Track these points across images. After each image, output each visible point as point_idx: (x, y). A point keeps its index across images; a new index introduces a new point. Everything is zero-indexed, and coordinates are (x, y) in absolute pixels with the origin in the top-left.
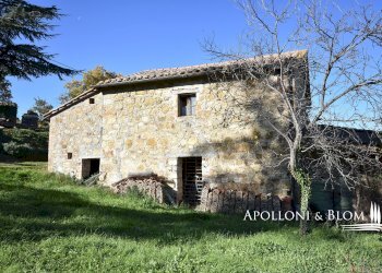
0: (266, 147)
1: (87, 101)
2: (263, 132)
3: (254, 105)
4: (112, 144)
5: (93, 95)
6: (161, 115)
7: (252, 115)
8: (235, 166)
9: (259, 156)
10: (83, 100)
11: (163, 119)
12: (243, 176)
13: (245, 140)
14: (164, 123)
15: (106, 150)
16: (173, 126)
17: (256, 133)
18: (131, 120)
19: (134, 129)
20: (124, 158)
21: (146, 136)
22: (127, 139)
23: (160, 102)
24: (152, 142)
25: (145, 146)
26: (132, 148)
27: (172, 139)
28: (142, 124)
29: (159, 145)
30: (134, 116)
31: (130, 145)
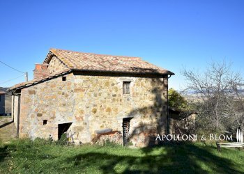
0: (158, 111)
1: (61, 78)
2: (157, 104)
3: (154, 91)
4: (82, 112)
5: (65, 74)
6: (114, 93)
7: (154, 96)
8: (147, 121)
9: (156, 116)
10: (57, 77)
11: (115, 95)
12: (151, 125)
13: (151, 108)
14: (116, 98)
15: (78, 116)
16: (121, 100)
17: (155, 105)
18: (95, 95)
19: (98, 101)
20: (91, 121)
21: (105, 106)
22: (92, 108)
23: (113, 85)
24: (109, 110)
25: (105, 112)
26: (96, 114)
27: (120, 108)
28: (102, 98)
29: (113, 112)
30: (98, 93)
31: (95, 112)
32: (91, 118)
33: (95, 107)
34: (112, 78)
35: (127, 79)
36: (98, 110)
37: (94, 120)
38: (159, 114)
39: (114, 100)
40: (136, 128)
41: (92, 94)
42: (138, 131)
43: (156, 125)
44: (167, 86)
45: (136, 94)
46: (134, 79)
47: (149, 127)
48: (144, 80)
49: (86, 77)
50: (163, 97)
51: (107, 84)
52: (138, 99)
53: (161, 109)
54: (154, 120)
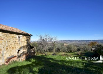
3: (27, 40)
4: (1, 50)
6: (15, 41)
8: (25, 51)
11: (15, 42)
14: (16, 43)
17: (27, 45)
18: (8, 42)
19: (8, 44)
20: (5, 53)
21: (11, 46)
22: (6, 47)
23: (15, 38)
24: (13, 48)
25: (11, 49)
26: (7, 50)
27: (17, 46)
28: (11, 43)
29: (14, 48)
30: (9, 41)
31: (7, 49)
32: (5, 52)
33: (7, 47)
34: (15, 35)
35: (20, 36)
36: (9, 48)
37: (7, 53)
38: (28, 48)
39: (15, 43)
40: (21, 54)
41: (6, 41)
42: (22, 55)
43: (27, 52)
44: (30, 39)
45: (22, 41)
46: (22, 36)
47: (25, 53)
48: (24, 36)
49: (4, 33)
50: (29, 42)
51: (13, 37)
52: (23, 43)
53: (28, 46)
54: (27, 50)
